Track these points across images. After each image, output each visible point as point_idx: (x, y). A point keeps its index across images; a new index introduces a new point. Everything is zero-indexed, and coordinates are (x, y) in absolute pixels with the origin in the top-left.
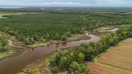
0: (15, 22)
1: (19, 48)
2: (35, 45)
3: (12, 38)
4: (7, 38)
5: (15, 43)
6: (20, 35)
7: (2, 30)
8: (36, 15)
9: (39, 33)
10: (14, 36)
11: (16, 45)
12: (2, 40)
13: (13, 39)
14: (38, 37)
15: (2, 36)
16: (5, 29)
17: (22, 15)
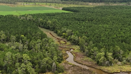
0: (82, 20)
1: (84, 70)
2: (114, 68)
3: (74, 49)
4: (66, 49)
5: (78, 59)
6: (87, 46)
7: (59, 34)
8: (121, 8)
9: (125, 45)
10: (77, 46)
11: (80, 64)
12: (57, 51)
13: (76, 51)
14: (122, 52)
15: (58, 43)
16: (65, 32)
17: (96, 7)
